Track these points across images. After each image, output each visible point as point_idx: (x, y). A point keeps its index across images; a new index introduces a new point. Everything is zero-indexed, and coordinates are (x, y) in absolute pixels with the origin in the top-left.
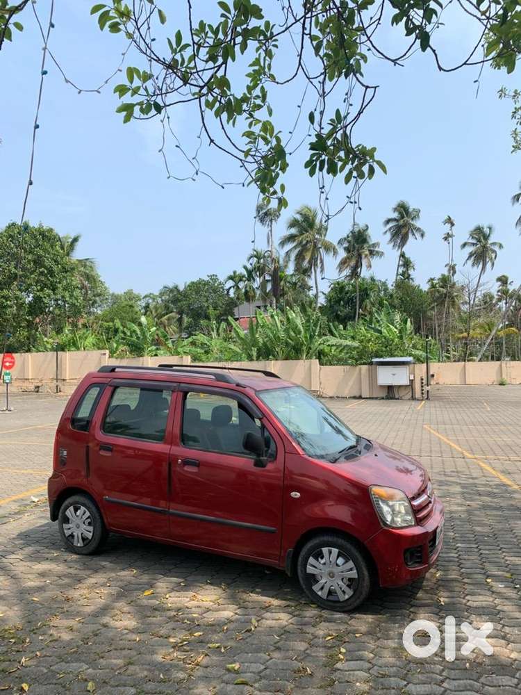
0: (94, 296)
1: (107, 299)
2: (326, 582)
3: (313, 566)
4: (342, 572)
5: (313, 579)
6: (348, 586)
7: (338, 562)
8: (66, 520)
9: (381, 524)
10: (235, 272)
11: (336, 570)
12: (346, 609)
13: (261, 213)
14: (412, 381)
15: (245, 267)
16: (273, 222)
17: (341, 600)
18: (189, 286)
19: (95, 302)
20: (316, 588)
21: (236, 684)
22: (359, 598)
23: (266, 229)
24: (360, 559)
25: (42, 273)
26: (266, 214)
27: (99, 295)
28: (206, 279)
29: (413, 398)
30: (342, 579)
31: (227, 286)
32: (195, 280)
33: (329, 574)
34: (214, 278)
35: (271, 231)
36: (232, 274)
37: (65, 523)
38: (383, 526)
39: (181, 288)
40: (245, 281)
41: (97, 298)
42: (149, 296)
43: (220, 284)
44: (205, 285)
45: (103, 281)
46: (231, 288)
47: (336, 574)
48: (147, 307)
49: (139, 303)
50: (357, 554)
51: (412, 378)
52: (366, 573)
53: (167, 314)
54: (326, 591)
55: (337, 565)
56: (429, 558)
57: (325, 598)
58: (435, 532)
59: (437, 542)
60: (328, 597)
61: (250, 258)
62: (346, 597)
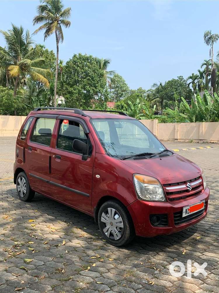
0: (122, 91)
1: (128, 93)
2: (109, 228)
3: (104, 218)
4: (117, 223)
5: (104, 225)
6: (119, 231)
7: (115, 217)
9: (137, 197)
10: (193, 74)
11: (114, 221)
12: (118, 245)
13: (207, 38)
15: (199, 71)
16: (214, 42)
17: (115, 240)
18: (167, 83)
19: (122, 94)
20: (105, 230)
21: (21, 269)
22: (124, 240)
23: (209, 47)
24: (125, 217)
25: (89, 79)
26: (210, 38)
27: (125, 91)
28: (177, 79)
30: (116, 227)
31: (188, 82)
32: (170, 80)
33: (111, 224)
34: (181, 78)
35: (212, 48)
36: (192, 75)
37: (18, 185)
38: (138, 199)
39: (163, 84)
40: (198, 79)
41: (123, 93)
42: (150, 91)
43: (184, 81)
44: (175, 82)
45: (126, 83)
46: (190, 83)
47: (114, 224)
48: (148, 96)
49: (145, 94)
50: (124, 213)
52: (127, 225)
53: (155, 99)
54: (109, 233)
55: (114, 219)
56: (176, 224)
57: (108, 237)
58: (182, 208)
59: (184, 215)
60: (110, 236)
61: (202, 66)
62: (118, 238)
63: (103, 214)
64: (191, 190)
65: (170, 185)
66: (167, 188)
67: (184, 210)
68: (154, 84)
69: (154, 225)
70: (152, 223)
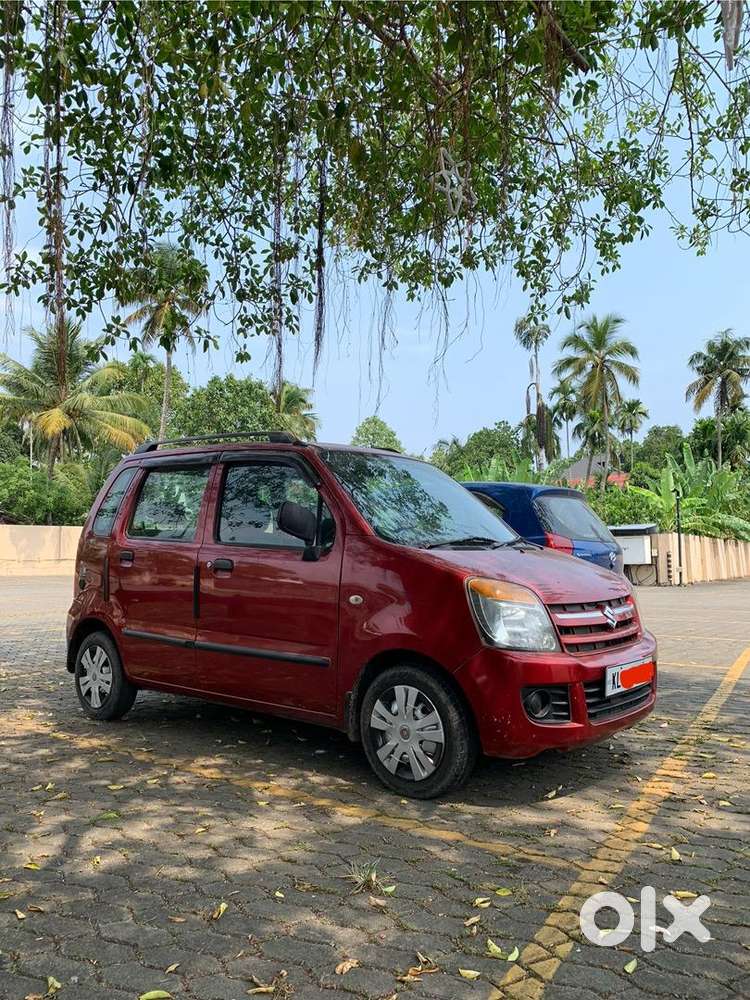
2: (396, 746)
3: (378, 716)
4: (422, 729)
5: (379, 737)
7: (416, 712)
8: (83, 673)
9: (483, 639)
11: (412, 726)
13: (523, 332)
14: (655, 559)
17: (417, 779)
18: (473, 438)
20: (382, 754)
26: (529, 334)
28: (492, 427)
29: (657, 583)
30: (421, 742)
32: (477, 430)
33: (402, 732)
35: (536, 356)
38: (485, 645)
39: (463, 443)
47: (412, 733)
51: (655, 554)
54: (396, 758)
56: (592, 716)
57: (393, 773)
58: (603, 671)
59: (610, 691)
60: (397, 771)
61: (553, 394)
62: (424, 775)
63: (379, 706)
64: (617, 626)
65: (564, 608)
66: (560, 616)
67: (609, 678)
68: (440, 442)
69: (535, 718)
70: (529, 713)
